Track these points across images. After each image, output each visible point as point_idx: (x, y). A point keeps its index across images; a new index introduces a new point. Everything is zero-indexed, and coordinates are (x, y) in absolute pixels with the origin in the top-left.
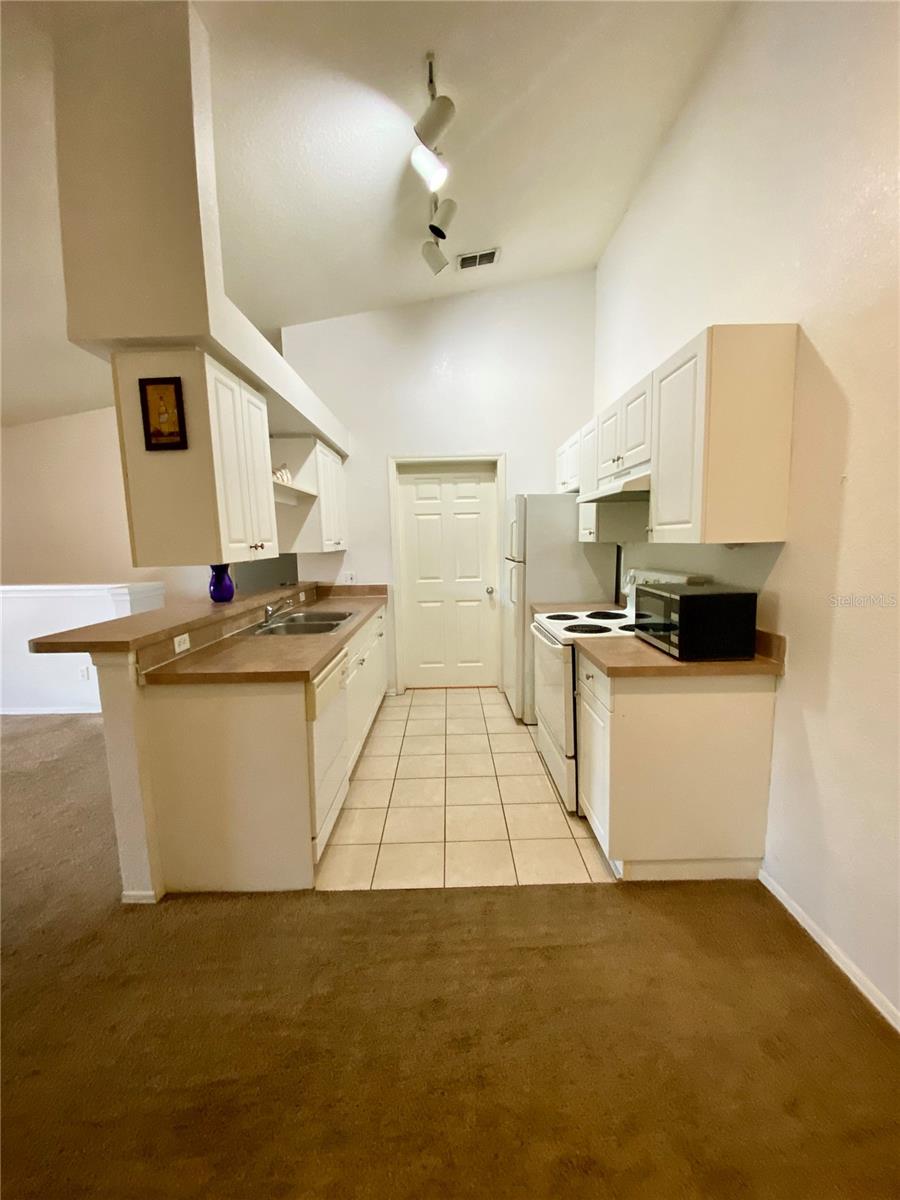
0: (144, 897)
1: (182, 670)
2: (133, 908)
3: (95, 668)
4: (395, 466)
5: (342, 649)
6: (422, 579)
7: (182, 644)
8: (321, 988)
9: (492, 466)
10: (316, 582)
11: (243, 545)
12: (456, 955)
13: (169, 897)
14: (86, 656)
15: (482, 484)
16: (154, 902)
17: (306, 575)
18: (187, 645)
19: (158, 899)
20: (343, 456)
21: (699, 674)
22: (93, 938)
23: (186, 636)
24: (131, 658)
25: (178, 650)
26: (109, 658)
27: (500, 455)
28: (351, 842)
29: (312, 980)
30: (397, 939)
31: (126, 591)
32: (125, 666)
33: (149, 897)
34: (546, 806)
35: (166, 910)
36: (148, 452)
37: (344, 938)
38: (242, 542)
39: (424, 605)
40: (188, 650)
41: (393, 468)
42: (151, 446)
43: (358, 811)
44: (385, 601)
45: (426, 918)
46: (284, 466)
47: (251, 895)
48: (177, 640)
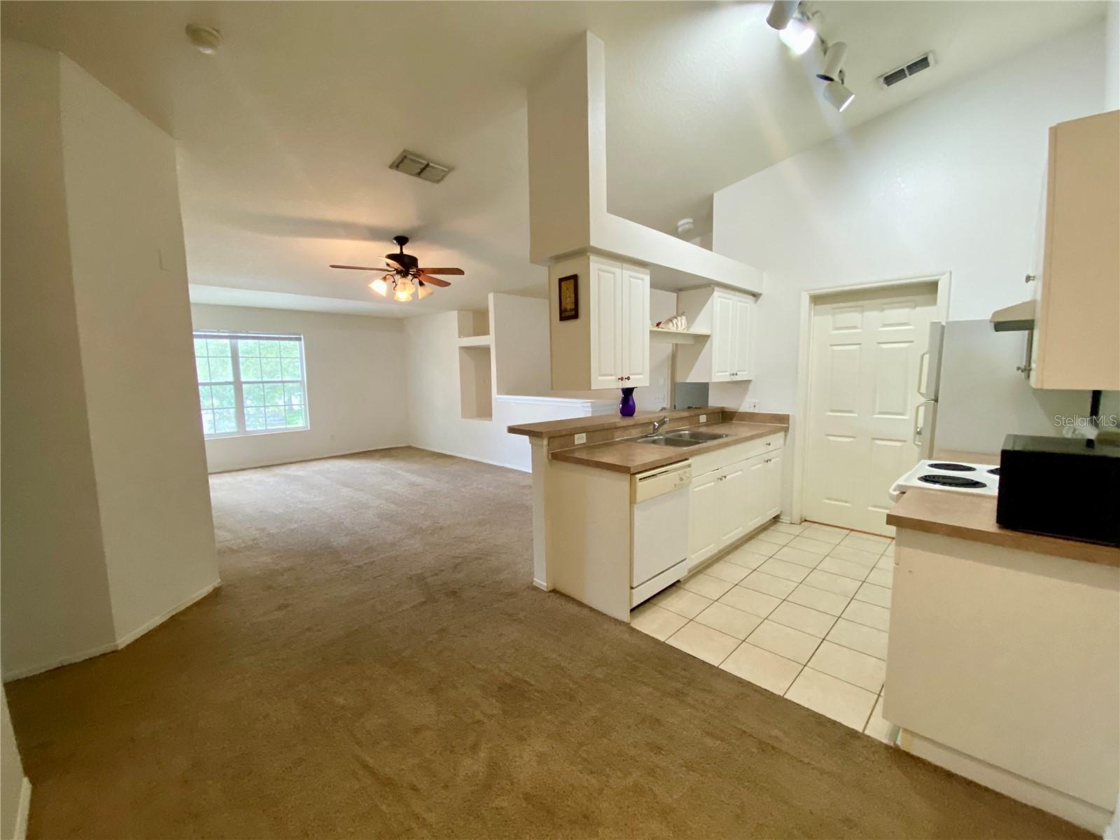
0: (541, 585)
1: (578, 455)
2: (536, 589)
3: (530, 445)
4: (807, 298)
5: (686, 459)
6: (833, 411)
7: (580, 439)
8: (599, 674)
9: (932, 287)
10: (723, 408)
11: (613, 378)
12: (693, 707)
13: (554, 591)
14: (526, 438)
15: (919, 309)
16: (545, 590)
17: (715, 401)
18: (584, 441)
19: (549, 589)
20: (755, 296)
21: (1018, 546)
22: (512, 595)
23: (584, 435)
24: (545, 442)
25: (576, 443)
26: (537, 441)
27: (944, 274)
28: (673, 610)
29: (596, 667)
30: (660, 676)
31: (589, 404)
32: (542, 446)
33: (544, 586)
34: (875, 659)
35: (549, 596)
36: (561, 322)
37: (628, 658)
38: (612, 375)
39: (831, 438)
40: (584, 444)
41: (805, 300)
42: (562, 318)
43: (691, 594)
44: (786, 430)
45: (688, 676)
46: (683, 314)
47: (592, 609)
48: (576, 436)
